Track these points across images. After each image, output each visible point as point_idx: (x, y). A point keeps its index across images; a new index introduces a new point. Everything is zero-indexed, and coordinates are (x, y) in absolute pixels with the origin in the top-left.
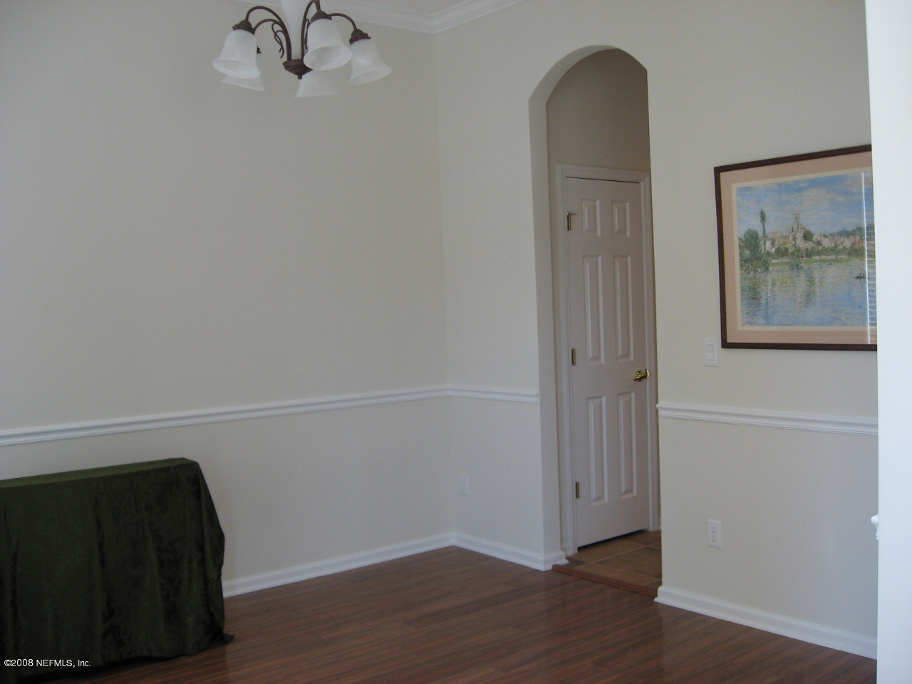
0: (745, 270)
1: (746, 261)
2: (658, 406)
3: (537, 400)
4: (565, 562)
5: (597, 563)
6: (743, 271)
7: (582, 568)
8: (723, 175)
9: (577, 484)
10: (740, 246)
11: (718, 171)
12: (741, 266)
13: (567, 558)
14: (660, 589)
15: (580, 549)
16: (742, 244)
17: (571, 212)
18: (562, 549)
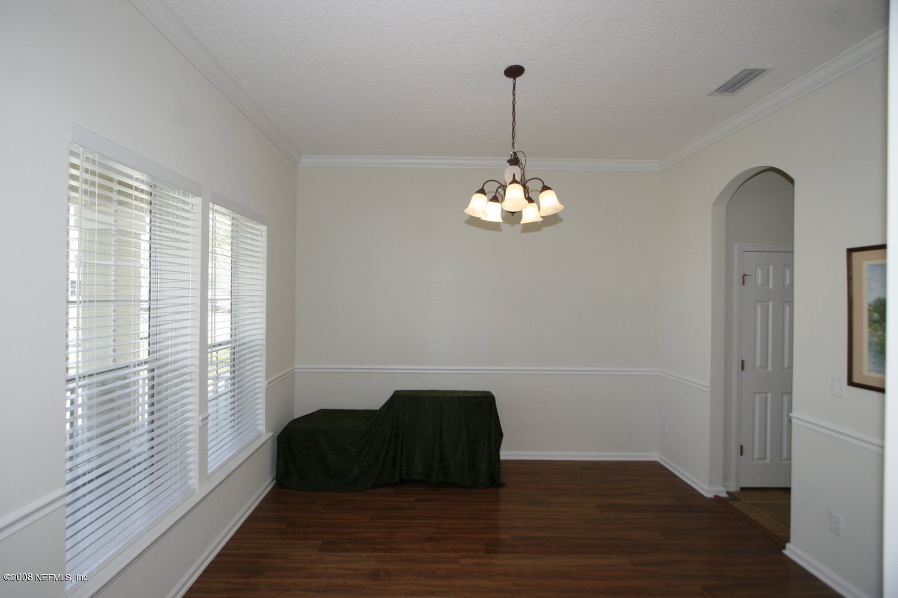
0: (873, 329)
1: (875, 322)
2: (791, 415)
3: (709, 390)
4: (725, 495)
5: (751, 504)
6: (871, 330)
7: (735, 504)
8: (855, 255)
9: (742, 447)
10: (869, 310)
11: (850, 251)
12: (870, 326)
13: (728, 493)
14: (788, 545)
15: (743, 489)
16: (871, 308)
17: (746, 273)
18: (724, 486)
